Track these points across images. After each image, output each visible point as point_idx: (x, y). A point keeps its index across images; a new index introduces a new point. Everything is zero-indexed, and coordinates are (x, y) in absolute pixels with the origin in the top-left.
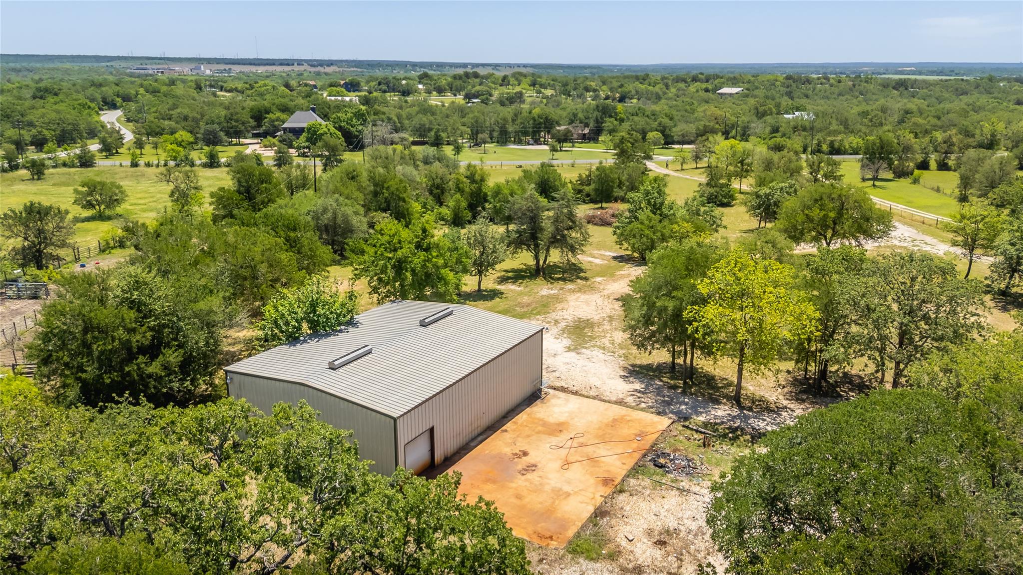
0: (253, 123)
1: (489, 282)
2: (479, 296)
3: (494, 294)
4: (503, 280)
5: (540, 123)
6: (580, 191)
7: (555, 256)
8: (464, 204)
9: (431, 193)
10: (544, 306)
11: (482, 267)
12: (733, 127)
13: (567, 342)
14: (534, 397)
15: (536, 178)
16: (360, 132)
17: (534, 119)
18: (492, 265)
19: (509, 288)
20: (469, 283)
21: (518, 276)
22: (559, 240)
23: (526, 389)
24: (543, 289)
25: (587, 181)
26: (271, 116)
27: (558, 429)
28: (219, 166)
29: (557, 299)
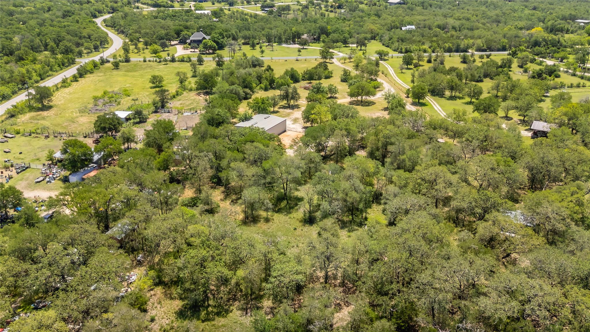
0: (176, 36)
1: (276, 109)
2: (274, 112)
3: (277, 112)
4: (280, 108)
5: (295, 35)
6: (304, 77)
7: (292, 102)
8: (268, 84)
9: (257, 78)
10: (288, 115)
11: (274, 105)
12: (378, 34)
13: (292, 122)
14: (285, 131)
15: (290, 73)
16: (222, 42)
17: (293, 33)
18: (277, 105)
19: (281, 110)
20: (272, 109)
21: (284, 107)
22: (293, 98)
23: (284, 130)
24: (288, 111)
25: (305, 73)
26: (183, 33)
27: (288, 136)
28: (175, 61)
29: (292, 113)
